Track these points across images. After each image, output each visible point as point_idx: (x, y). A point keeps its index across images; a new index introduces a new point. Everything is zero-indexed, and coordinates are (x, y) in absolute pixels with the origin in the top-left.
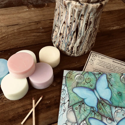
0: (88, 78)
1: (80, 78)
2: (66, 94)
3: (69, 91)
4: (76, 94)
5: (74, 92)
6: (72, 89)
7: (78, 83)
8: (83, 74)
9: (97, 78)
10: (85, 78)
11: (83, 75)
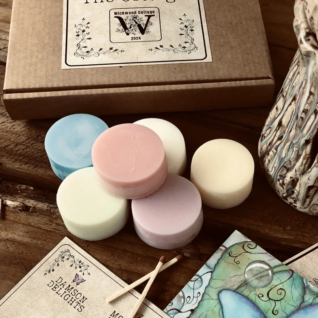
0: (280, 286)
1: (260, 275)
2: (196, 292)
3: (210, 289)
4: (222, 307)
5: (219, 299)
6: (219, 289)
7: (245, 283)
8: (275, 270)
9: (305, 304)
10: (274, 283)
11: (273, 273)
